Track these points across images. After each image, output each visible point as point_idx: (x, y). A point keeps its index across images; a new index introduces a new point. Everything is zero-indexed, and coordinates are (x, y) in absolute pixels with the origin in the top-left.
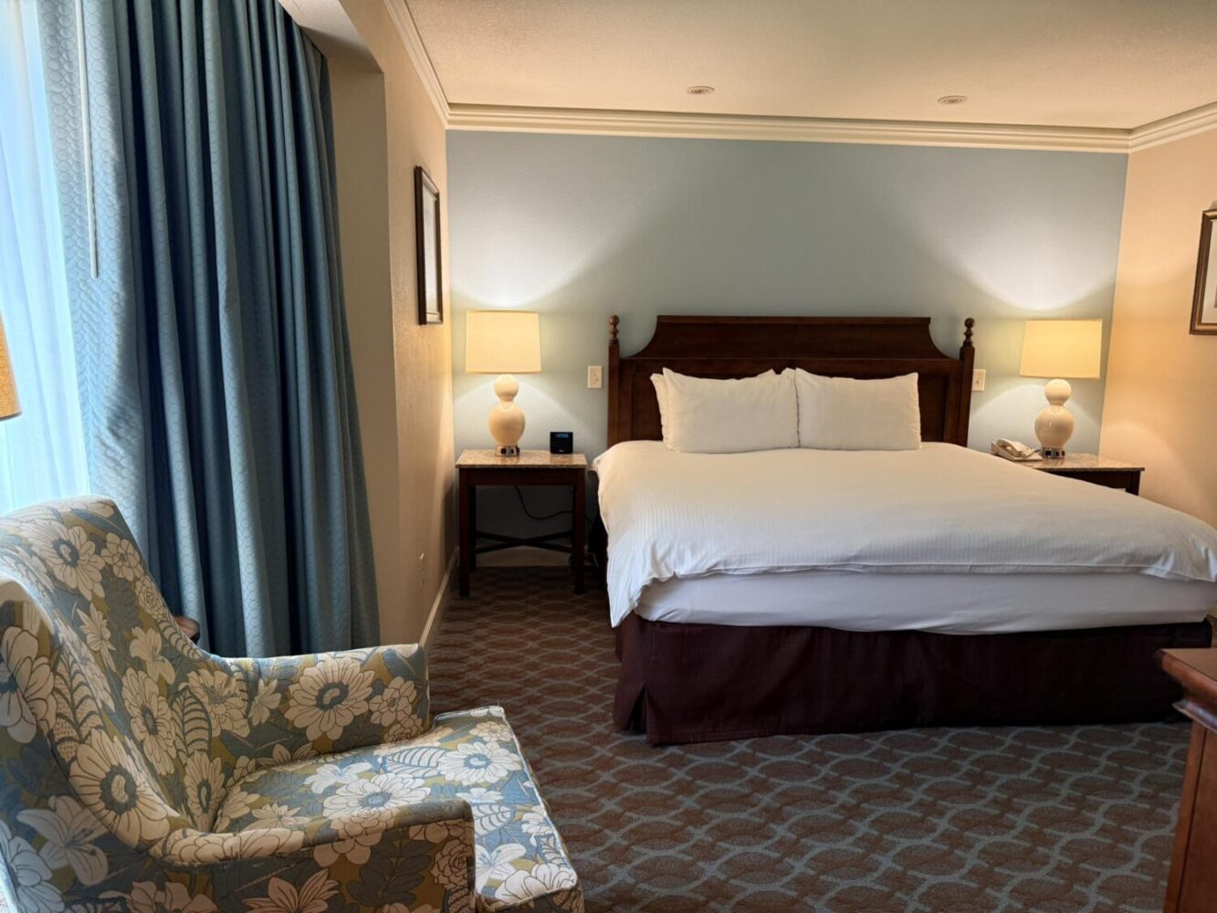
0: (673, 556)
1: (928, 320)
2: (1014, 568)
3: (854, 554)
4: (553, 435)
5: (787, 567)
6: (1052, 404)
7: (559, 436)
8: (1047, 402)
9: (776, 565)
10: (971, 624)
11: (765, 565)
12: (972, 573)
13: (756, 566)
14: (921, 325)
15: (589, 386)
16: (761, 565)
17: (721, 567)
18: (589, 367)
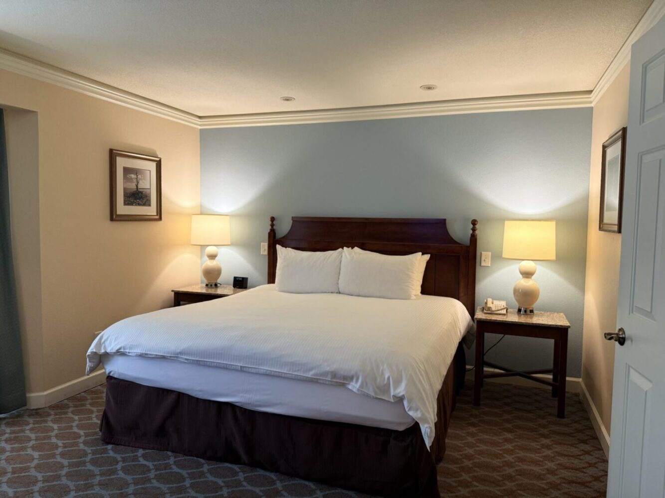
0: (108, 342)
1: (445, 220)
2: (265, 371)
3: (179, 351)
4: (235, 278)
5: (150, 354)
6: (523, 277)
7: (237, 279)
8: (521, 276)
9: (144, 352)
10: (249, 404)
11: (140, 352)
12: (242, 370)
13: (136, 351)
14: (441, 224)
15: (261, 253)
16: (138, 351)
17: (122, 350)
18: (262, 243)
